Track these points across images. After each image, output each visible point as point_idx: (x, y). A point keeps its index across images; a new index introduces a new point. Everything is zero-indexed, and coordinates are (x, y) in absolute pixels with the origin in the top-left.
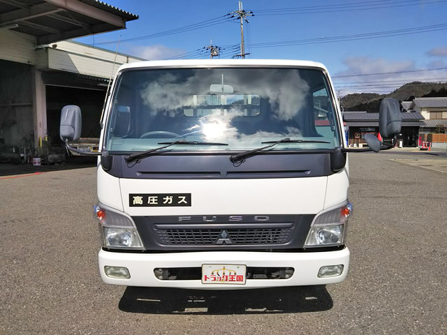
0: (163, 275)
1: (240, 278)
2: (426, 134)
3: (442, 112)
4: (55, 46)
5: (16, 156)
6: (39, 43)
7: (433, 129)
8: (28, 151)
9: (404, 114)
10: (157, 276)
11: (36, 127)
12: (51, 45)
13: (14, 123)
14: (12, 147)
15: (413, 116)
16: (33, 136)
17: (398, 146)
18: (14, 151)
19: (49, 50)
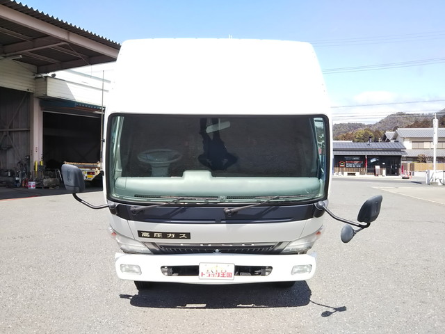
0: (168, 272)
1: (229, 275)
2: (409, 163)
3: (423, 142)
4: (54, 75)
5: (11, 179)
6: (39, 73)
7: (415, 159)
8: (23, 175)
9: (387, 143)
10: (163, 272)
11: (32, 151)
12: (50, 74)
13: (11, 147)
14: (7, 171)
15: (396, 146)
16: (28, 159)
17: (382, 174)
18: (9, 175)
19: (48, 79)
